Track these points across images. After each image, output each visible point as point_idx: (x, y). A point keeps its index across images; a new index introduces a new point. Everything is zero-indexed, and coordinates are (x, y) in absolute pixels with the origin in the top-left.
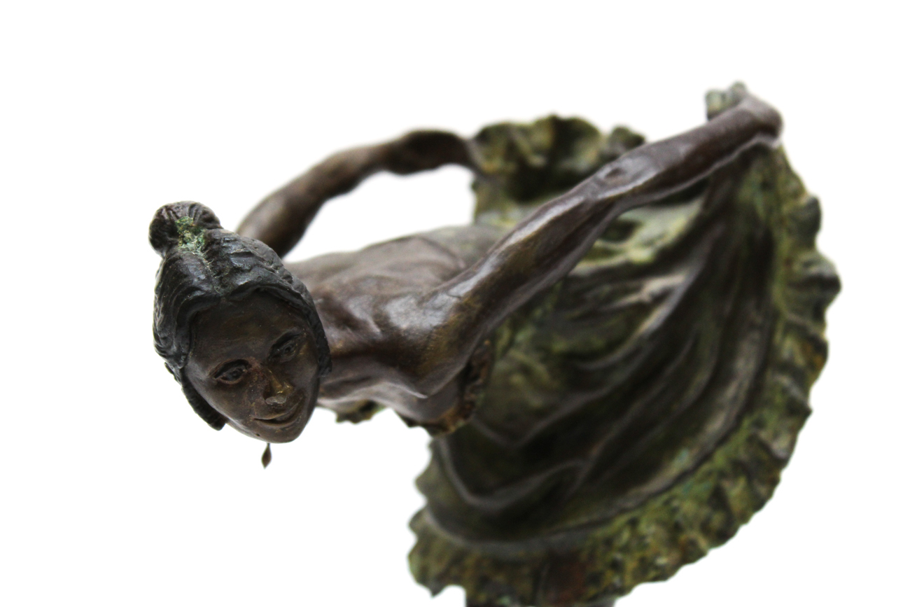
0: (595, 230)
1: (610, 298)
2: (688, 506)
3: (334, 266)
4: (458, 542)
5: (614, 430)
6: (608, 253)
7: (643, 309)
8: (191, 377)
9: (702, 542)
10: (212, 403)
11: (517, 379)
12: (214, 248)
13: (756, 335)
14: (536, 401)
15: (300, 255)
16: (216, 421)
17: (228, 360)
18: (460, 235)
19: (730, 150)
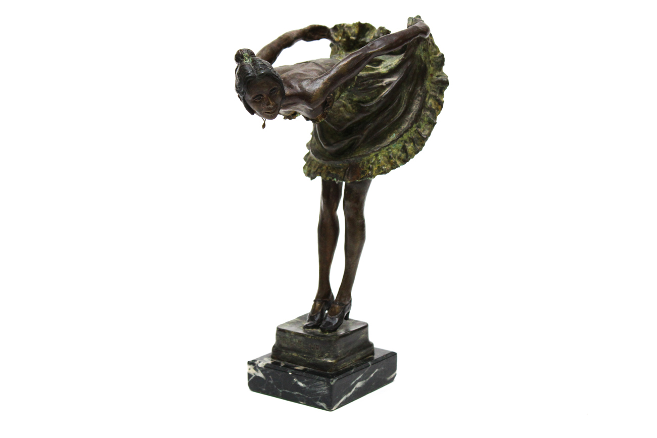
0: (366, 62)
1: (373, 84)
2: (395, 150)
3: (286, 69)
4: (321, 161)
5: (371, 126)
6: (373, 70)
7: (383, 88)
8: (246, 99)
9: (398, 162)
10: (252, 107)
11: (342, 109)
12: (254, 62)
13: (420, 98)
14: (348, 116)
15: (276, 65)
16: (252, 112)
17: (257, 94)
18: (325, 62)
19: (410, 39)
